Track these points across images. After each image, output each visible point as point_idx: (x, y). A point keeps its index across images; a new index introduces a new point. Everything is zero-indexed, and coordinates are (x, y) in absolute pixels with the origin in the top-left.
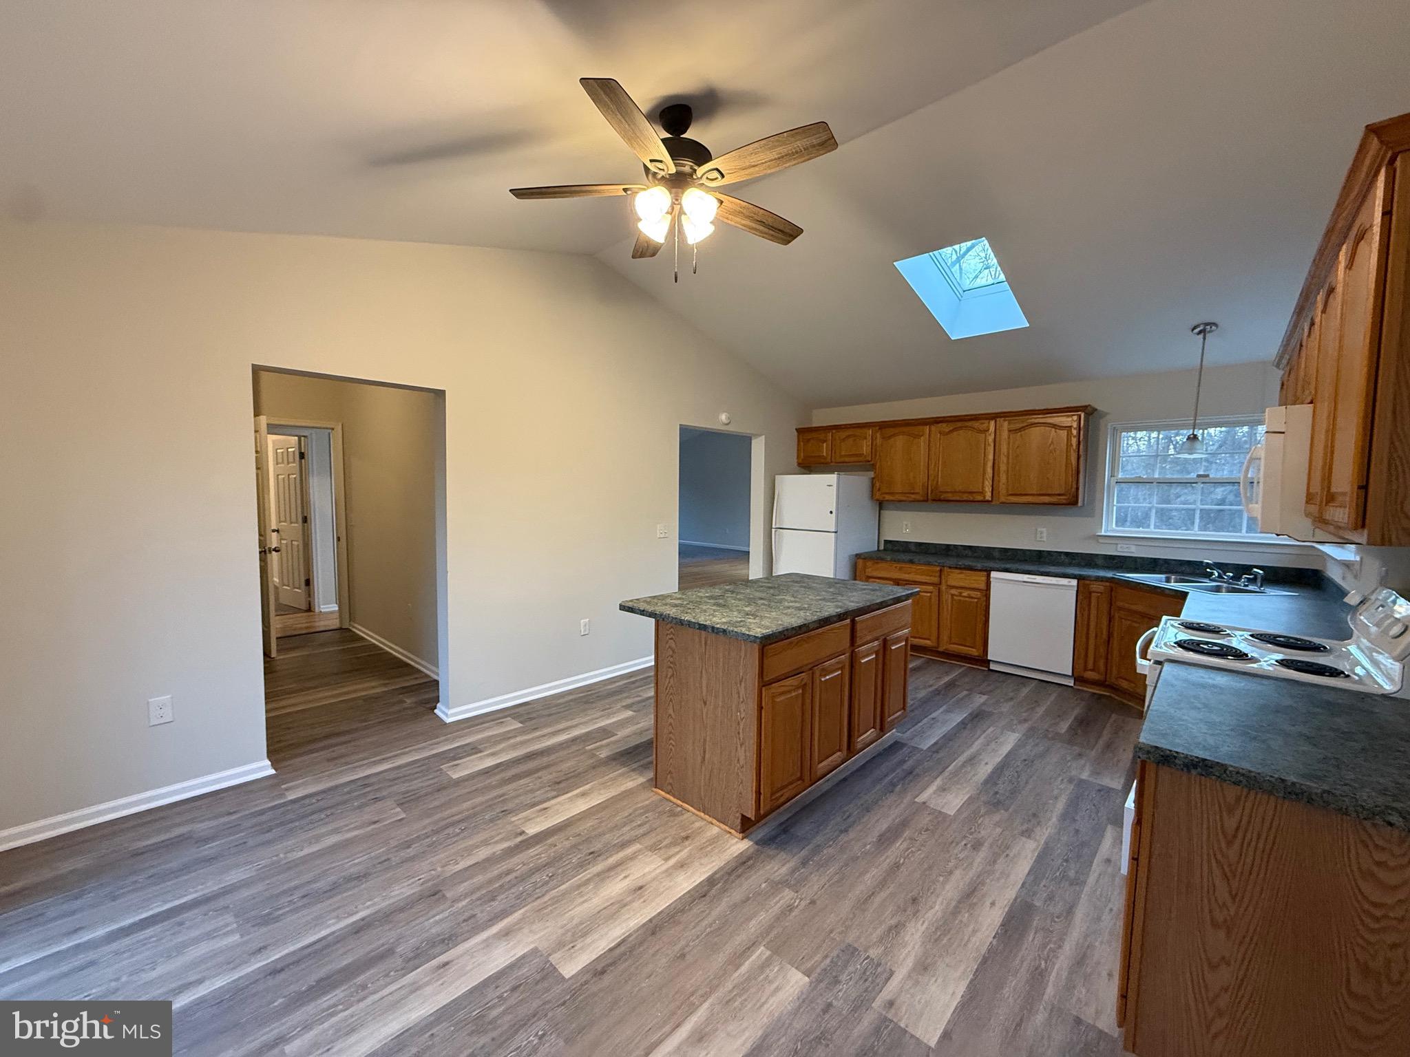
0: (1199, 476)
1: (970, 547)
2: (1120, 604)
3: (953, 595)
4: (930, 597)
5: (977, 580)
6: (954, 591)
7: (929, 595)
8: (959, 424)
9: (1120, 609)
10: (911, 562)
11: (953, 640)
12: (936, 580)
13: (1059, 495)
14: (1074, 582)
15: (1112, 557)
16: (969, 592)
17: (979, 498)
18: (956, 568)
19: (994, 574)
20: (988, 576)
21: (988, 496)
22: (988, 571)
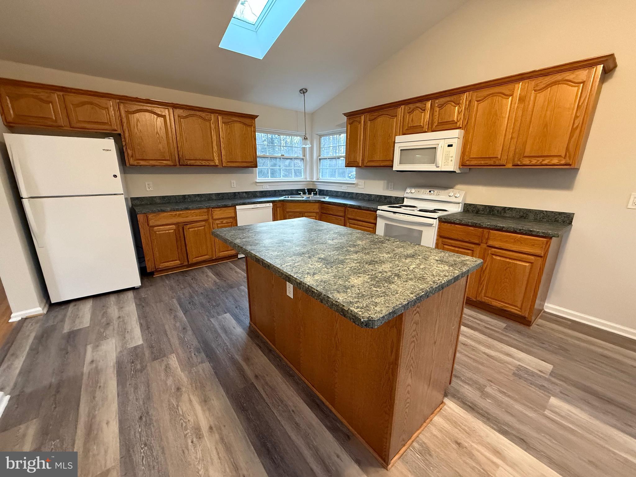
0: (282, 155)
1: (198, 195)
2: (288, 210)
3: (217, 224)
4: (204, 228)
5: (228, 212)
6: (218, 222)
7: (203, 227)
8: (192, 112)
9: (288, 212)
10: (187, 209)
11: (221, 250)
12: (205, 217)
13: (251, 162)
14: (271, 204)
15: (262, 192)
16: (226, 220)
17: (212, 164)
18: (217, 208)
19: (238, 207)
20: (236, 208)
21: (217, 162)
22: (234, 206)
